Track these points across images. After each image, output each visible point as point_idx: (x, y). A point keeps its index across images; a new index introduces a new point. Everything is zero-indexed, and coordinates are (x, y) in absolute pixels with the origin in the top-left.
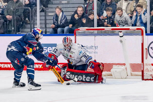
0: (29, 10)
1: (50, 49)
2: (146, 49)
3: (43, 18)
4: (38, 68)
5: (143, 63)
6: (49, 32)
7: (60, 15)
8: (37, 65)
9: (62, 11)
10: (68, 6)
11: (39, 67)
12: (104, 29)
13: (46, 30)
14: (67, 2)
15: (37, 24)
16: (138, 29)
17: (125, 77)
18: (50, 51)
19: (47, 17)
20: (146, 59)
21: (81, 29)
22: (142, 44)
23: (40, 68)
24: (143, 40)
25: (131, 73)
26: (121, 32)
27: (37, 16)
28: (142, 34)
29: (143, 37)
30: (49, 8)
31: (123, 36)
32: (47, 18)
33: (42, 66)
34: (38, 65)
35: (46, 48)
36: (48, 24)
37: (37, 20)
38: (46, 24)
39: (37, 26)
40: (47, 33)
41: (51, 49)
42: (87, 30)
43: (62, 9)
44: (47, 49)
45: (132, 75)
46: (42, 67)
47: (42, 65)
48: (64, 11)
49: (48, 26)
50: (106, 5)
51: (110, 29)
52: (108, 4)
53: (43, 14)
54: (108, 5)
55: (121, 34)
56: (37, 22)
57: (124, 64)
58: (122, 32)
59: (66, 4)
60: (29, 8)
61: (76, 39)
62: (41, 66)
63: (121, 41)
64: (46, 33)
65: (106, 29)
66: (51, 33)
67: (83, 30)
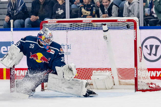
1: (4, 49)
2: (140, 47)
5: (137, 68)
6: (2, 26)
12: (81, 21)
16: (129, 21)
17: (110, 87)
18: (4, 51)
20: (140, 61)
21: (50, 22)
22: (136, 42)
24: (136, 35)
25: (119, 81)
26: (105, 25)
28: (135, 28)
29: (136, 32)
31: (107, 31)
41: (6, 50)
42: (58, 22)
45: (120, 84)
51: (91, 21)
55: (105, 28)
57: (110, 69)
58: (107, 25)
63: (106, 38)
65: (85, 21)
66: (5, 28)
67: (52, 22)
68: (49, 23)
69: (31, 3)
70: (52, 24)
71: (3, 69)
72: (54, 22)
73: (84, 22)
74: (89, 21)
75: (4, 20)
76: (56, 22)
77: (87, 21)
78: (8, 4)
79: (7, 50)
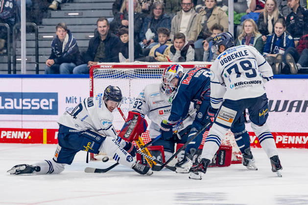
0: (6, 28)
1: (45, 102)
3: (33, 44)
4: (22, 138)
6: (43, 70)
7: (65, 39)
8: (20, 132)
9: (68, 32)
10: (80, 21)
11: (24, 136)
12: (145, 66)
13: (38, 66)
14: (77, 14)
15: (20, 55)
18: (44, 106)
19: (39, 41)
21: (103, 66)
23: (26, 138)
27: (20, 40)
30: (43, 25)
32: (41, 44)
33: (30, 135)
34: (23, 132)
35: (38, 100)
36: (42, 55)
37: (20, 48)
38: (37, 55)
39: (20, 58)
40: (41, 73)
42: (115, 67)
43: (69, 28)
44: (39, 102)
46: (30, 137)
47: (29, 133)
48: (71, 31)
49: (41, 59)
50: (152, 20)
51: (158, 66)
52: (156, 18)
53: (33, 35)
54: (155, 20)
56: (20, 52)
59: (75, 17)
60: (7, 25)
61: (93, 85)
62: (27, 134)
64: (37, 72)
65: (150, 66)
66: (47, 73)
67: (106, 66)
68: (102, 68)
69: (88, 41)
70: (106, 69)
71: (42, 130)
72: (108, 67)
73: (149, 68)
74: (156, 66)
75: (45, 63)
76: (111, 67)
77: (153, 66)
78: (52, 41)
79: (48, 104)
